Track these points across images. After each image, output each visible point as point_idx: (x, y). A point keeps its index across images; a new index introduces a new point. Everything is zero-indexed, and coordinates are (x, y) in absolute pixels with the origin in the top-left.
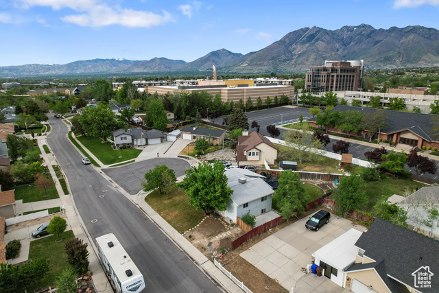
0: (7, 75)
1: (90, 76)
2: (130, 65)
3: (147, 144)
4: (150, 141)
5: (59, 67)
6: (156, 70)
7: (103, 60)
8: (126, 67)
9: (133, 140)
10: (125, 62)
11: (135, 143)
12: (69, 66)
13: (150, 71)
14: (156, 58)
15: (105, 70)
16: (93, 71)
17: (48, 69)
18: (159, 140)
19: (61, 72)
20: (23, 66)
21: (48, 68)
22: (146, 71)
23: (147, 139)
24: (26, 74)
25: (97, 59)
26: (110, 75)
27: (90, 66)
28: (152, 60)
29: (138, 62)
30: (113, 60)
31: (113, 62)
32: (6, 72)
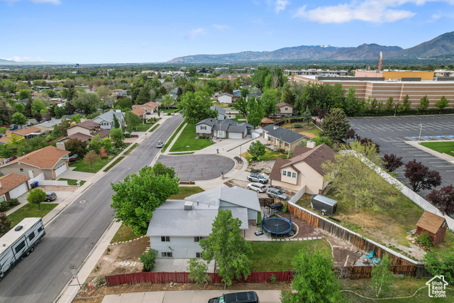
0: (227, 61)
1: (291, 62)
2: (334, 53)
3: (227, 137)
4: (231, 135)
5: (266, 54)
6: (362, 58)
7: (308, 47)
8: (329, 54)
9: (212, 131)
10: (330, 49)
11: (215, 134)
12: (276, 52)
13: (356, 59)
14: (365, 44)
15: (308, 57)
16: (296, 57)
17: (258, 56)
18: (240, 136)
19: (267, 59)
20: (240, 53)
21: (258, 54)
22: (350, 59)
23: (227, 132)
24: (241, 60)
25: (303, 47)
26: (311, 62)
27: (294, 53)
28: (360, 47)
29: (343, 49)
30: (318, 47)
31: (317, 49)
32: (227, 58)
